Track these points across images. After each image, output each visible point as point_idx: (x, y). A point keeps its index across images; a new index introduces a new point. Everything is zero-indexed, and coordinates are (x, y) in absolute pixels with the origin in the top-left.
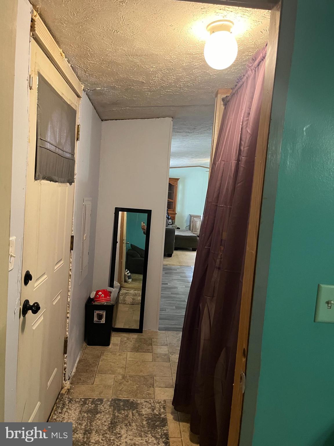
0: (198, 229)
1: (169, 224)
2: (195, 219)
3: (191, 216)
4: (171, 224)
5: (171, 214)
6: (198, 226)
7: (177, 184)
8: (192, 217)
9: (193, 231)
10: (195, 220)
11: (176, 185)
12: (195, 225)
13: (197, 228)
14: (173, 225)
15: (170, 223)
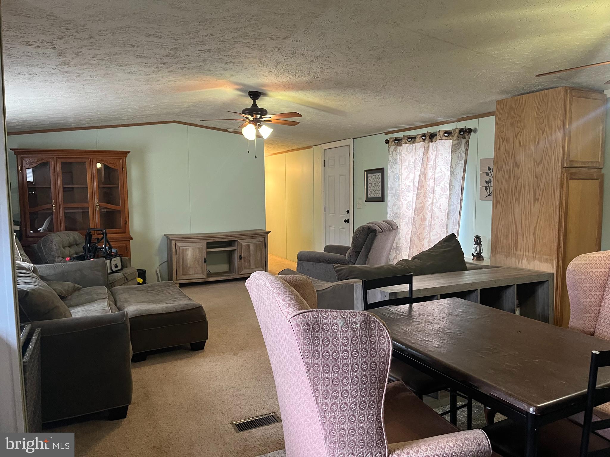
0: (189, 268)
1: (114, 269)
2: (179, 245)
3: (169, 239)
4: (120, 267)
5: (117, 240)
6: (189, 261)
7: (124, 165)
8: (173, 242)
9: (178, 273)
10: (181, 248)
11: (123, 167)
12: (183, 259)
13: (189, 265)
14: (126, 270)
15: (116, 266)
